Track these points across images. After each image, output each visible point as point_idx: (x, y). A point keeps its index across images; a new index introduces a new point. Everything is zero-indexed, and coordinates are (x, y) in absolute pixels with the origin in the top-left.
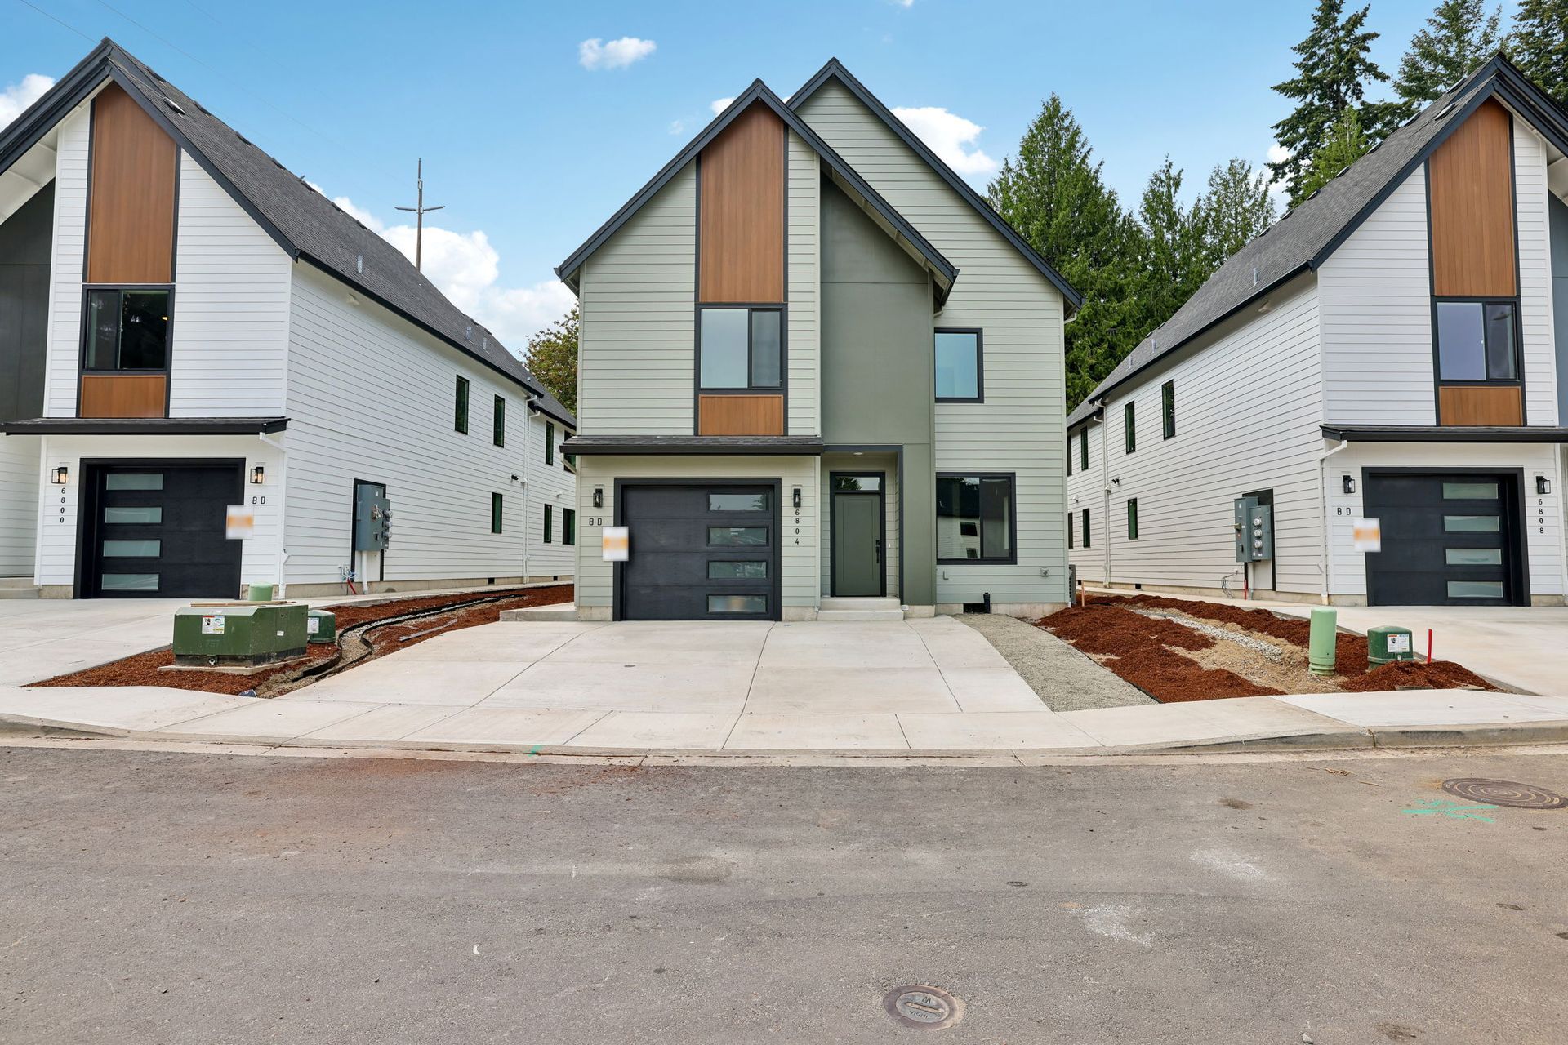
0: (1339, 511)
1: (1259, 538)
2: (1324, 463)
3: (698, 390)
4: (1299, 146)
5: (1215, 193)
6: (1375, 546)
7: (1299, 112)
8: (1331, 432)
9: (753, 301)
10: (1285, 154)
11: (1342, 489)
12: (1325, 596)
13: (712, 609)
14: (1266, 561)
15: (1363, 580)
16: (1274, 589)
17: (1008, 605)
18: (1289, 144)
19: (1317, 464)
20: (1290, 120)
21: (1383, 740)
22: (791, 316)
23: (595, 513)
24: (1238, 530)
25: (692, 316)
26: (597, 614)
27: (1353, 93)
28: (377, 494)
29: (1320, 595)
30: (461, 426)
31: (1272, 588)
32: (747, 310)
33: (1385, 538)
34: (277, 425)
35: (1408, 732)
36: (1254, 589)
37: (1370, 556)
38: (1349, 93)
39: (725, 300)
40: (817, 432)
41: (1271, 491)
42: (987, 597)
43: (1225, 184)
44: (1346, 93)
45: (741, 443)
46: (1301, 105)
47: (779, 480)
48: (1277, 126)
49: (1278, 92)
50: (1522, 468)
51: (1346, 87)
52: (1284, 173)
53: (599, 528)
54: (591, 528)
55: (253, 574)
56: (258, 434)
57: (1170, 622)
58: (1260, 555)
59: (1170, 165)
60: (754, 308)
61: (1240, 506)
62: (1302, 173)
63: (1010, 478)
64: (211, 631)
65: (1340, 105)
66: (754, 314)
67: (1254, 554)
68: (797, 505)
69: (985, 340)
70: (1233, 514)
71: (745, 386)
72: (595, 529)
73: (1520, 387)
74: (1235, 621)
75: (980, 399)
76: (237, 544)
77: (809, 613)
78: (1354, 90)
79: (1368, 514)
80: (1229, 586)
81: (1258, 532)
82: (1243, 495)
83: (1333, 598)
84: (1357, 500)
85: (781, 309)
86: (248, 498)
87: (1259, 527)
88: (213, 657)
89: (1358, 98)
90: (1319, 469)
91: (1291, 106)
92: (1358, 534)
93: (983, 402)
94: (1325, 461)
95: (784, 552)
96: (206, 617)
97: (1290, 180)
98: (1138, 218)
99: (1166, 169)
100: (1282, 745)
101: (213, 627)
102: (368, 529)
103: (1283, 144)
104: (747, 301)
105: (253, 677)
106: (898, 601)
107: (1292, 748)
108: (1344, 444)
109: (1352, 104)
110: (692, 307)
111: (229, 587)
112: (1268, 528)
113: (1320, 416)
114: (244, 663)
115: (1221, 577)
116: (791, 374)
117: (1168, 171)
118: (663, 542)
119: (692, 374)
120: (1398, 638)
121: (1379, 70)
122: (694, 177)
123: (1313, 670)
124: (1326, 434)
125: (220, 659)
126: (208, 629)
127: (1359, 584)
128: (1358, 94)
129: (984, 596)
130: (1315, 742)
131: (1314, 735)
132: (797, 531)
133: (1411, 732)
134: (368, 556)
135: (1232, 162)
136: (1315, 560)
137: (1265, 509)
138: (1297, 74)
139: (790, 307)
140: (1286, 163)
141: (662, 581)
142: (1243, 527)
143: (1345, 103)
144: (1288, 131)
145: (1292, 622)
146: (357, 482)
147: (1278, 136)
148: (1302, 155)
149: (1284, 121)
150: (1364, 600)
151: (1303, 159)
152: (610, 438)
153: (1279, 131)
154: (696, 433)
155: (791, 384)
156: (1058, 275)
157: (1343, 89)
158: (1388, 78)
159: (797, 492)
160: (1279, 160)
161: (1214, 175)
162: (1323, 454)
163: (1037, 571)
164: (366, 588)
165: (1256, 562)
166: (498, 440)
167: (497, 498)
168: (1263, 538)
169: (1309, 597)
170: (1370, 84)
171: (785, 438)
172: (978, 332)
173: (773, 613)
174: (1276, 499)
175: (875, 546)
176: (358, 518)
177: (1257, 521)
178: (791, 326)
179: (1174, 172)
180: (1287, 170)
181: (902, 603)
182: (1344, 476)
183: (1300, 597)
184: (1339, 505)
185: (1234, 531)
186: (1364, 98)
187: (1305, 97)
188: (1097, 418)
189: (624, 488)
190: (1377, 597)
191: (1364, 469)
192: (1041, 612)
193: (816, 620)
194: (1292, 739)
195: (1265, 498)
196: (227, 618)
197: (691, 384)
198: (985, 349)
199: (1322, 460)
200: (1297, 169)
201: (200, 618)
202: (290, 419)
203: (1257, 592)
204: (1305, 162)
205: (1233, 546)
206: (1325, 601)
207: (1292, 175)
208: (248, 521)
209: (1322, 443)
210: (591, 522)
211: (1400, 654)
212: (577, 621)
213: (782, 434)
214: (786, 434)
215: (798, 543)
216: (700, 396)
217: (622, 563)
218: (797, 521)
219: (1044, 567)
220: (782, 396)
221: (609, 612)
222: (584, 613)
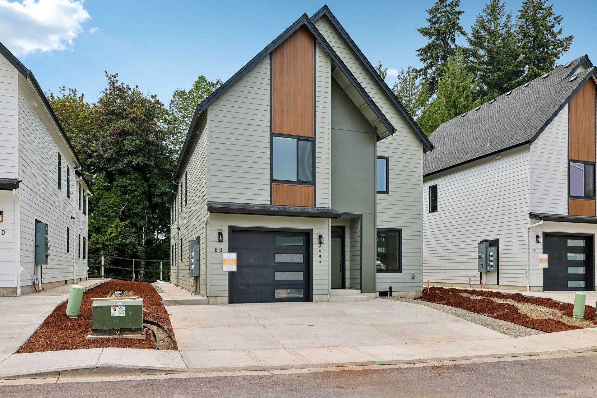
0: (534, 250)
1: (492, 261)
2: (530, 230)
3: (272, 180)
4: (428, 62)
5: (400, 83)
6: (546, 266)
7: (430, 44)
8: (533, 216)
9: (299, 135)
10: (424, 65)
11: (535, 241)
12: (528, 287)
13: (277, 296)
14: (493, 272)
15: (542, 280)
16: (498, 284)
17: (397, 292)
18: (423, 60)
19: (526, 230)
20: (425, 48)
22: (317, 145)
23: (218, 245)
24: (480, 257)
25: (268, 140)
26: (219, 300)
27: (451, 39)
28: (47, 229)
29: (526, 287)
30: (59, 185)
31: (496, 283)
32: (296, 139)
33: (550, 262)
36: (486, 284)
37: (544, 270)
38: (450, 39)
40: (330, 206)
41: (498, 240)
42: (391, 289)
43: (405, 79)
44: (448, 39)
45: (299, 210)
46: (430, 41)
47: (312, 230)
48: (419, 50)
49: (420, 33)
50: (594, 234)
51: (449, 36)
52: (420, 75)
53: (220, 253)
54: (216, 253)
56: (12, 190)
58: (491, 269)
59: (381, 66)
60: (300, 139)
61: (481, 246)
62: (428, 76)
63: (399, 231)
64: (117, 315)
65: (446, 44)
66: (299, 141)
67: (488, 268)
68: (321, 243)
69: (390, 163)
70: (477, 249)
71: (296, 180)
72: (218, 254)
73: (594, 200)
75: (387, 192)
77: (325, 298)
78: (452, 38)
79: (544, 252)
80: (472, 282)
81: (491, 259)
82: (481, 242)
83: (531, 288)
84: (540, 246)
85: (313, 140)
87: (492, 256)
88: (118, 330)
89: (454, 43)
90: (527, 232)
91: (426, 41)
92: (541, 261)
93: (389, 194)
94: (530, 229)
95: (314, 267)
96: (113, 306)
97: (423, 79)
99: (379, 68)
101: (118, 312)
102: (43, 251)
103: (422, 60)
104: (296, 134)
106: (360, 291)
108: (542, 222)
109: (451, 45)
110: (268, 135)
112: (495, 256)
113: (529, 209)
114: (137, 332)
115: (468, 278)
116: (317, 175)
117: (380, 68)
118: (252, 261)
119: (268, 172)
121: (463, 30)
122: (268, 62)
123: (576, 318)
124: (531, 216)
125: (123, 331)
126: (114, 314)
127: (540, 282)
128: (453, 40)
129: (390, 288)
132: (320, 256)
136: (524, 272)
137: (494, 248)
138: (427, 25)
139: (317, 140)
140: (421, 70)
141: (251, 282)
142: (483, 256)
143: (448, 44)
144: (424, 54)
146: (36, 221)
147: (418, 55)
148: (430, 67)
149: (423, 48)
150: (542, 289)
151: (429, 69)
152: (223, 203)
153: (419, 53)
154: (271, 204)
155: (317, 180)
156: (422, 134)
159: (320, 236)
160: (419, 68)
161: (400, 74)
162: (529, 226)
163: (410, 276)
164: (40, 288)
165: (487, 272)
166: (68, 194)
167: (68, 231)
168: (494, 261)
169: (519, 287)
171: (314, 208)
172: (387, 159)
173: (308, 297)
174: (500, 244)
176: (37, 244)
177: (491, 254)
178: (317, 150)
180: (421, 73)
181: (361, 292)
182: (537, 235)
183: (512, 287)
184: (534, 248)
185: (477, 257)
186: (456, 42)
187: (431, 38)
189: (233, 231)
190: (546, 288)
191: (543, 233)
192: (411, 296)
193: (329, 301)
195: (494, 243)
196: (127, 307)
197: (268, 177)
198: (390, 167)
199: (529, 228)
200: (426, 74)
202: (21, 181)
203: (486, 285)
204: (429, 71)
205: (477, 264)
206: (528, 289)
207: (424, 76)
209: (529, 220)
210: (216, 250)
212: (209, 304)
213: (313, 206)
214: (315, 206)
215: (320, 262)
216: (273, 183)
217: (233, 273)
218: (320, 251)
219: (413, 274)
220: (313, 186)
221: (226, 299)
222: (212, 300)
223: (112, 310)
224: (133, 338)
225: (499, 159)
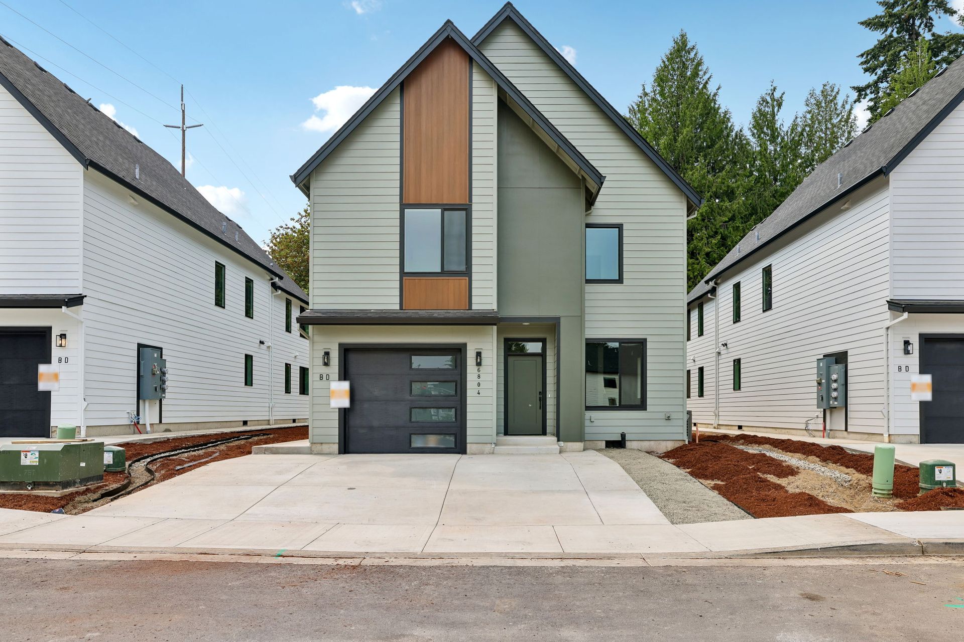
0: (900, 369)
1: (835, 390)
2: (890, 330)
3: (403, 273)
4: (879, 71)
5: (809, 112)
6: (928, 396)
7: (881, 43)
8: (895, 306)
9: (445, 202)
10: (870, 78)
11: (902, 352)
12: (886, 436)
13: (414, 445)
14: (840, 408)
15: (917, 423)
16: (846, 430)
17: (639, 442)
18: (871, 70)
19: (883, 332)
20: (873, 50)
21: (929, 550)
22: (474, 215)
23: (324, 370)
24: (819, 384)
25: (397, 215)
26: (326, 448)
27: (926, 26)
28: (156, 356)
29: (882, 434)
30: (220, 301)
31: (844, 429)
32: (440, 210)
33: (936, 389)
34: (76, 300)
35: (950, 543)
36: (831, 430)
37: (923, 405)
38: (923, 26)
39: (423, 202)
40: (494, 307)
41: (846, 353)
42: (623, 436)
43: (818, 104)
44: (919, 27)
45: (435, 315)
46: (882, 37)
47: (465, 345)
48: (862, 55)
49: (864, 27)
51: (920, 21)
52: (866, 95)
53: (327, 382)
54: (321, 382)
55: (59, 418)
56: (61, 307)
57: (764, 455)
58: (836, 403)
59: (775, 89)
60: (446, 208)
61: (821, 365)
62: (881, 94)
63: (642, 342)
64: (28, 464)
65: (914, 36)
66: (446, 213)
67: (831, 402)
68: (479, 364)
69: (625, 233)
70: (815, 371)
71: (439, 271)
72: (323, 383)
74: (815, 455)
75: (620, 281)
76: (47, 395)
77: (488, 448)
78: (926, 24)
79: (922, 371)
80: (810, 427)
81: (834, 385)
82: (824, 356)
83: (892, 438)
84: (914, 360)
85: (466, 209)
86: (54, 359)
87: (835, 381)
88: (29, 483)
89: (930, 30)
90: (885, 336)
91: (875, 37)
92: (914, 387)
93: (623, 283)
94: (890, 329)
95: (469, 400)
96: (24, 452)
97: (871, 100)
98: (747, 134)
99: (771, 93)
100: (849, 552)
101: (30, 460)
102: (149, 383)
103: (866, 70)
104: (441, 203)
105: (61, 498)
106: (555, 439)
107: (857, 554)
108: (906, 315)
109: (924, 35)
110: (397, 207)
111: (42, 429)
112: (843, 382)
113: (887, 293)
114: (54, 488)
115: (804, 420)
116: (474, 261)
117: (773, 94)
118: (377, 393)
119: (397, 261)
120: (944, 469)
121: (949, 6)
122: (398, 101)
123: (876, 493)
124: (891, 307)
125: (36, 485)
126: (25, 461)
127: (914, 426)
128: (929, 26)
129: (621, 434)
130: (876, 550)
131: (875, 544)
132: (479, 385)
133: (953, 544)
134: (149, 403)
135: (825, 85)
136: (880, 407)
137: (840, 367)
138: (881, 11)
139: (474, 207)
140: (868, 86)
141: (376, 423)
142: (823, 381)
143: (918, 35)
144: (870, 60)
145: (860, 456)
146: (140, 346)
147: (862, 63)
148: (881, 79)
149: (868, 51)
150: (917, 439)
151: (882, 82)
152: (335, 311)
153: (863, 59)
154: (401, 308)
155: (474, 269)
156: (682, 180)
157: (917, 23)
158: (955, 12)
159: (479, 354)
160: (862, 84)
161: (809, 96)
162: (888, 323)
163: (662, 416)
164: (148, 428)
165: (832, 409)
166: (249, 313)
167: (249, 358)
168: (839, 390)
169: (874, 436)
170: (940, 17)
171: (470, 311)
172: (620, 227)
173: (460, 448)
174: (850, 359)
175: (538, 396)
176: (142, 374)
177: (834, 377)
178: (474, 222)
179: (777, 95)
180: (868, 91)
181: (558, 440)
182: (904, 341)
183: (866, 436)
184: (900, 364)
185: (816, 384)
186: (934, 30)
187: (886, 30)
188: (711, 295)
189: (346, 351)
190: (928, 435)
191: (921, 335)
192: (664, 448)
193: (493, 453)
194: (858, 547)
195: (841, 358)
196: (41, 452)
197: (397, 269)
198: (625, 240)
199: (888, 328)
200: (877, 91)
201: (19, 453)
202: (86, 296)
203: (832, 432)
204: (883, 85)
205: (815, 396)
206: (886, 439)
207: (873, 96)
208: (56, 377)
209: (888, 314)
210: (321, 377)
211: (945, 482)
212: (311, 454)
213: (467, 309)
214: (470, 308)
215: (479, 393)
216: (404, 278)
217: (345, 409)
218: (479, 376)
219: (667, 412)
220: (467, 278)
221: (336, 447)
222: (317, 448)
223: (23, 457)
224: (44, 494)
225: (847, 209)
